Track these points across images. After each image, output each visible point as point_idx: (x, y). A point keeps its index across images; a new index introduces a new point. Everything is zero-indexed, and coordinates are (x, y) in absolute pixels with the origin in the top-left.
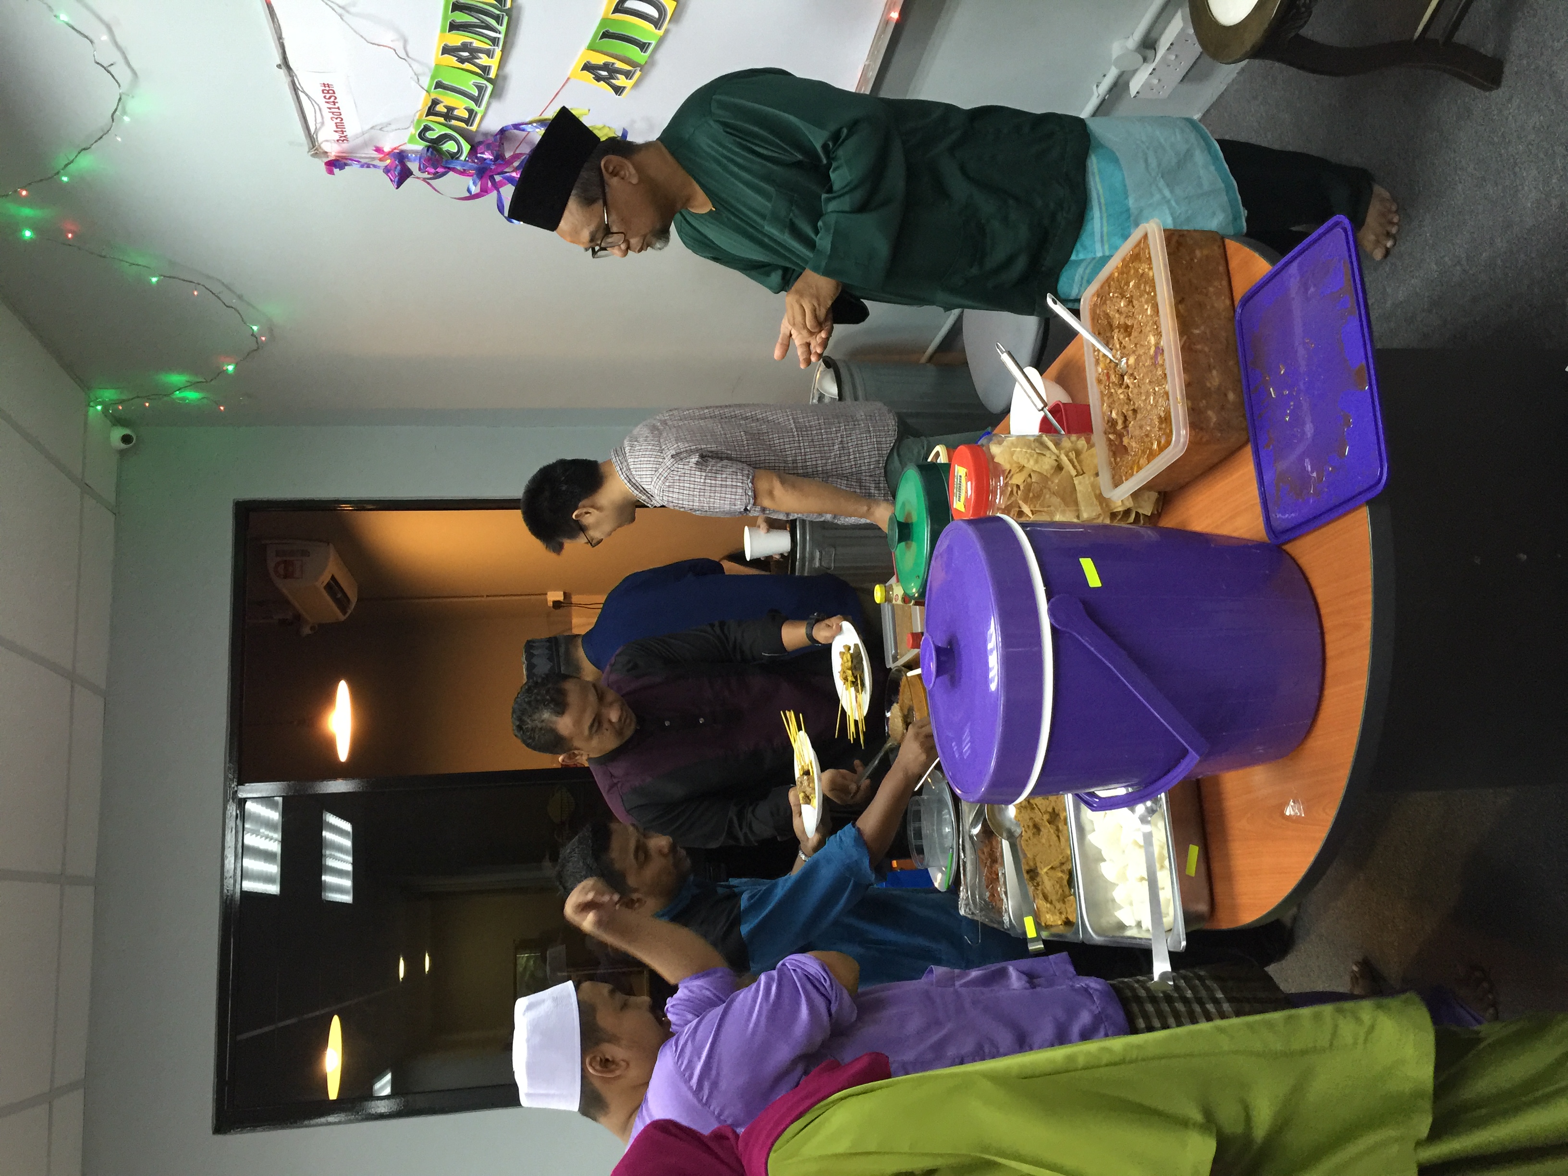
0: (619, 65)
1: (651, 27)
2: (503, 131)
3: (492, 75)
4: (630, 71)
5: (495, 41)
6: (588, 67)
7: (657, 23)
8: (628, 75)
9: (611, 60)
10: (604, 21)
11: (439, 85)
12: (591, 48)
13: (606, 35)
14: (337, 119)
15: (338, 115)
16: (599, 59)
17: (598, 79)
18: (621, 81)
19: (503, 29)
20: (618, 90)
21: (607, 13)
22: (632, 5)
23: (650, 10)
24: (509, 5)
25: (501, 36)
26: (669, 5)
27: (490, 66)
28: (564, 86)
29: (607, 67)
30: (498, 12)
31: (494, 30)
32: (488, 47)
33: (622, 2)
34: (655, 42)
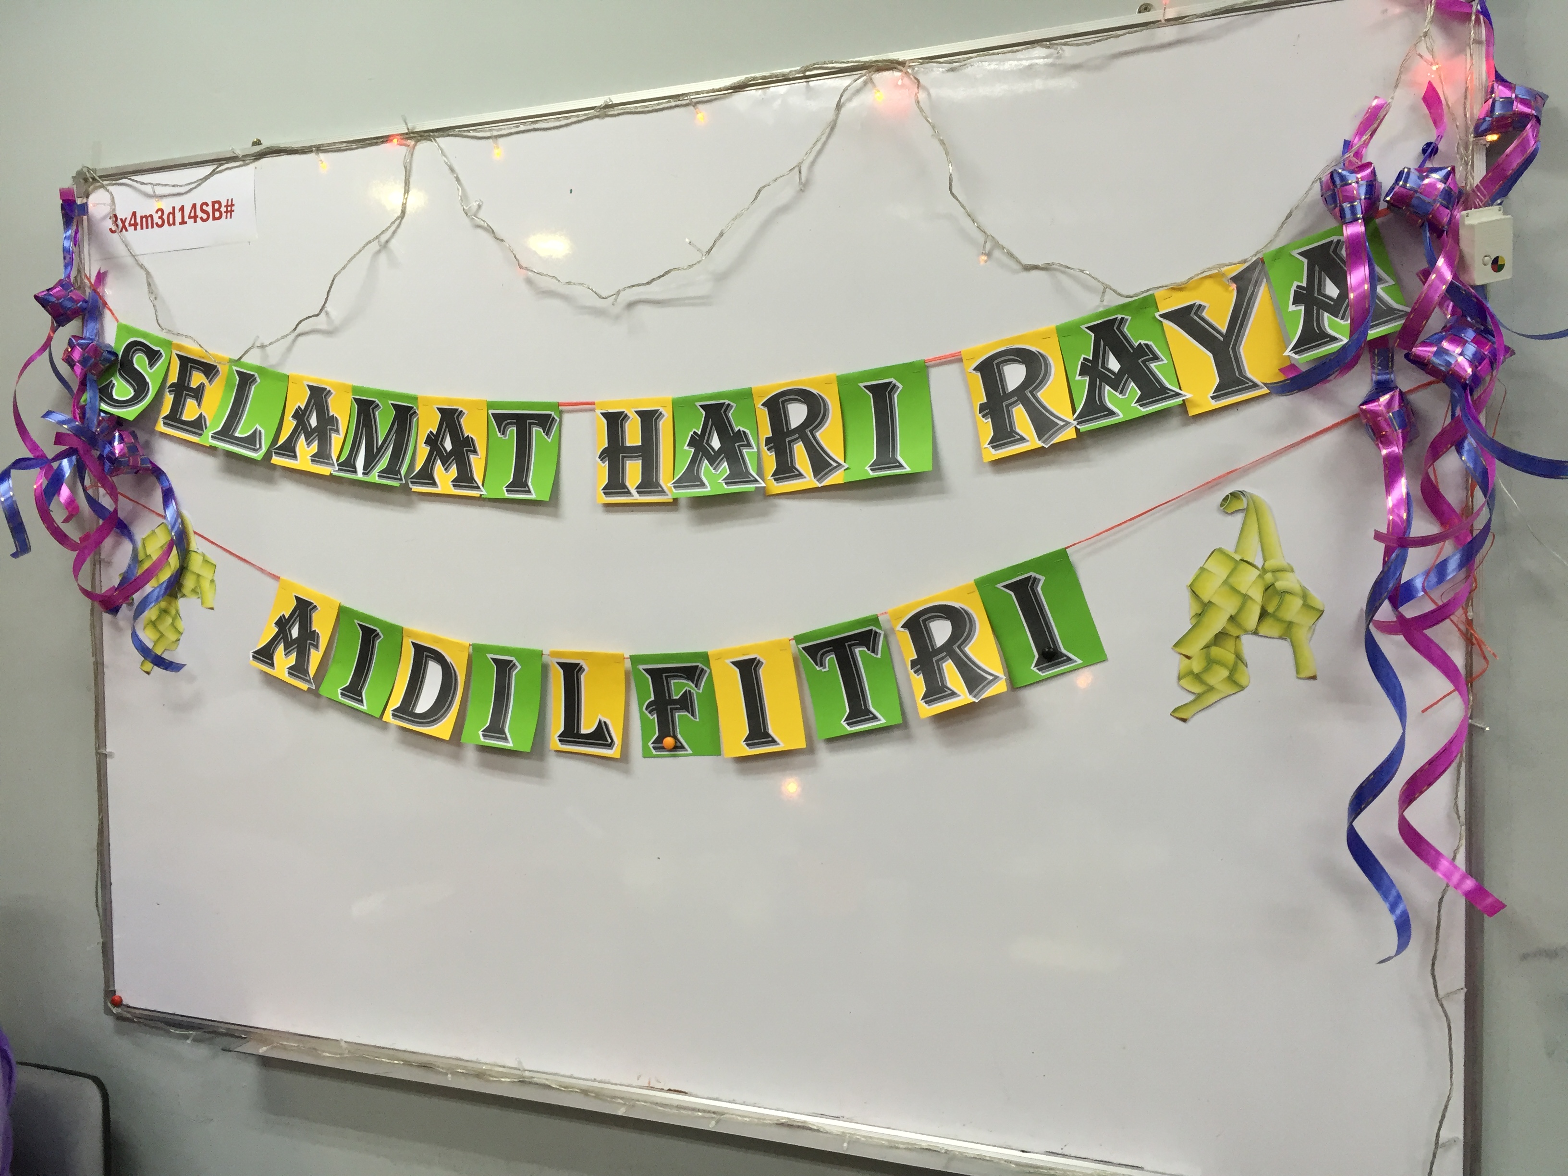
0: (315, 657)
1: (396, 701)
2: (158, 473)
3: (276, 460)
4: (306, 672)
5: (348, 464)
6: (304, 609)
7: (405, 710)
8: (299, 670)
9: (323, 643)
10: (397, 632)
11: (246, 380)
12: (343, 613)
13: (369, 636)
14: (161, 218)
15: (167, 219)
16: (322, 624)
17: (283, 624)
18: (283, 661)
19: (374, 477)
20: (265, 655)
21: (411, 634)
22: (434, 674)
23: (425, 702)
24: (416, 488)
25: (360, 475)
26: (443, 729)
27: (295, 457)
28: (261, 570)
29: (309, 637)
30: (403, 471)
31: (368, 466)
32: (334, 456)
33: (439, 658)
34: (364, 708)
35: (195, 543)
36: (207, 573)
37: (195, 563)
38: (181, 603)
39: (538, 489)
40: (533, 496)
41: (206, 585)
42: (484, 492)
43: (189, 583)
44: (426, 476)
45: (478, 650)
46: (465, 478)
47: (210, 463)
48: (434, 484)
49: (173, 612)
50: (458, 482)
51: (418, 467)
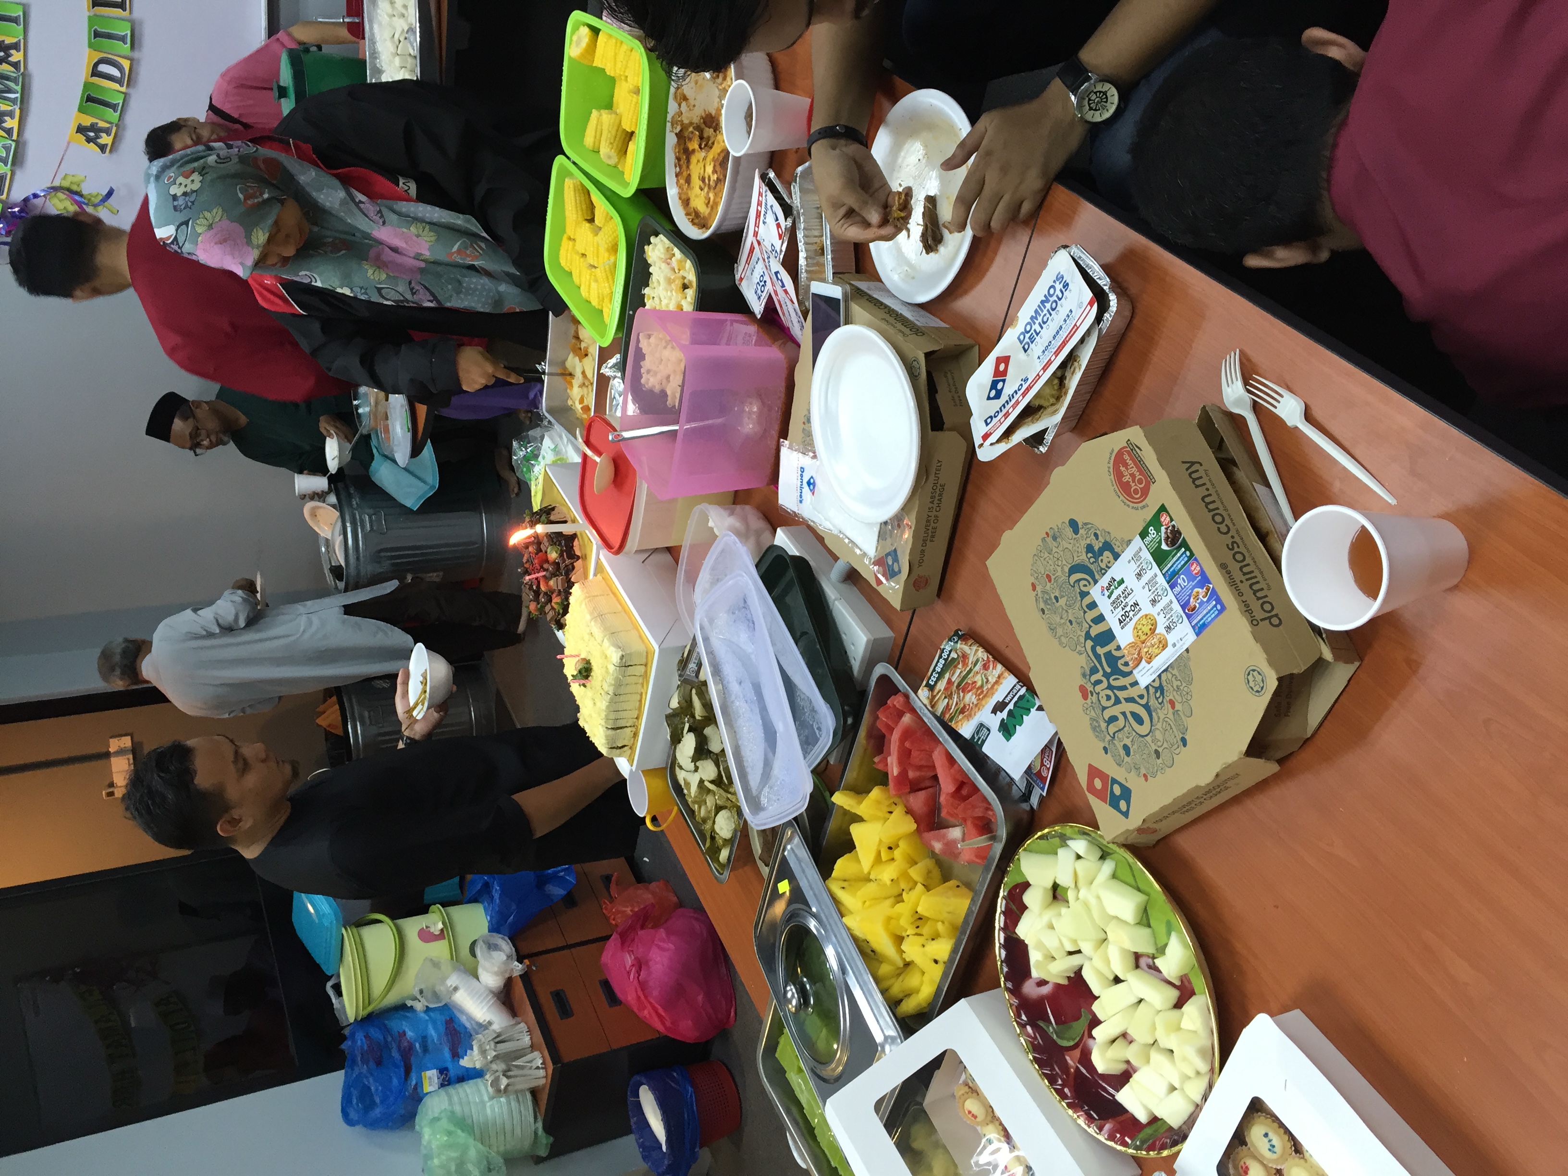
0: (102, 124)
1: (116, 86)
2: (26, 200)
3: (15, 137)
4: (108, 128)
5: (14, 101)
6: (81, 130)
7: (119, 82)
8: (107, 131)
9: (95, 121)
10: (87, 85)
12: (81, 110)
13: (90, 99)
16: (87, 121)
17: (89, 140)
18: (105, 139)
19: (19, 88)
20: (103, 148)
21: (86, 78)
22: (103, 68)
23: (115, 72)
24: (22, 70)
25: (18, 95)
26: (126, 64)
27: (12, 128)
28: (66, 151)
29: (93, 128)
30: (15, 75)
31: (15, 92)
32: (10, 108)
33: (96, 65)
34: (121, 102)
35: (57, 183)
36: (70, 179)
37: (66, 184)
38: (84, 192)
39: (18, 12)
40: (21, 14)
41: (75, 180)
42: (21, 37)
43: (75, 188)
44: (16, 65)
45: (91, 45)
46: (16, 46)
47: (19, 175)
48: (19, 61)
49: (89, 197)
50: (18, 50)
51: (13, 69)
